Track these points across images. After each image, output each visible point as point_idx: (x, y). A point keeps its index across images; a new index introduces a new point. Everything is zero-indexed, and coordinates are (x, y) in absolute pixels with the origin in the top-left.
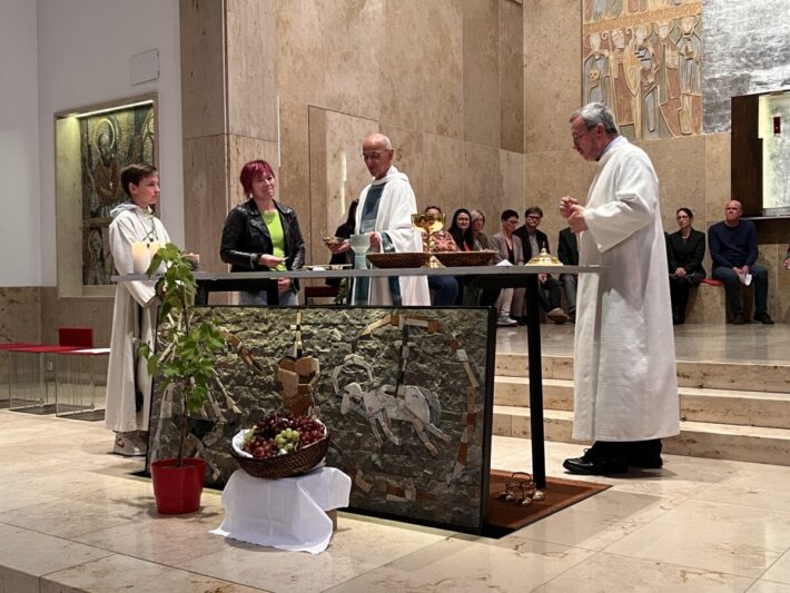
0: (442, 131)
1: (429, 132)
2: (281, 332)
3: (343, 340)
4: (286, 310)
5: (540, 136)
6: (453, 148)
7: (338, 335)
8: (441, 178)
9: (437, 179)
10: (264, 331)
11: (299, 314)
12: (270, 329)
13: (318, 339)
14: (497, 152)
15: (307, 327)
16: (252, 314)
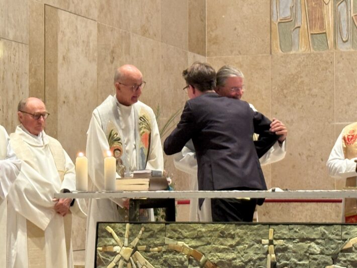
0: (145, 32)
1: (135, 32)
2: (250, 246)
3: (322, 253)
4: (256, 227)
5: (224, 39)
6: (153, 50)
7: (316, 248)
10: (231, 246)
11: (271, 230)
12: (238, 244)
13: (294, 252)
14: (186, 54)
15: (281, 242)
16: (216, 230)
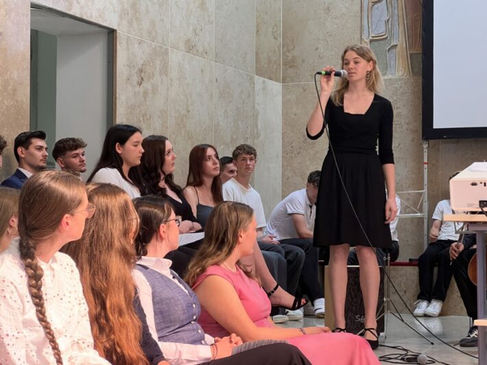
0: (190, 48)
1: (175, 47)
5: (303, 61)
6: (202, 71)
8: (189, 111)
9: (184, 112)
14: (252, 78)
